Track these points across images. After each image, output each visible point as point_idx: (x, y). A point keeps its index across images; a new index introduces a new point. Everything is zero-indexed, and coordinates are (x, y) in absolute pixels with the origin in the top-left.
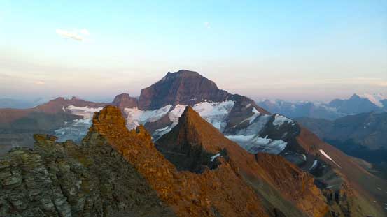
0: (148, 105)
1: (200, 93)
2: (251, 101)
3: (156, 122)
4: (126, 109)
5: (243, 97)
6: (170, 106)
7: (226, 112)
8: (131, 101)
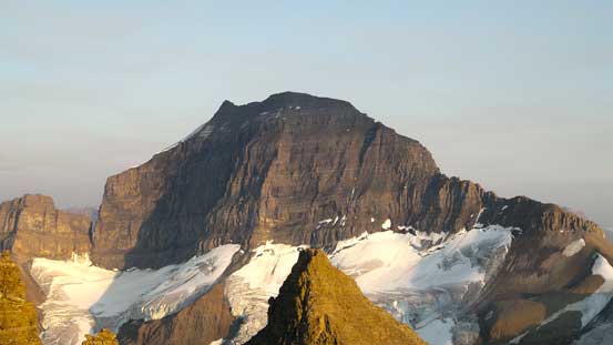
1: (361, 193)
2: (577, 226)
3: (168, 319)
4: (39, 263)
5: (550, 206)
6: (235, 248)
7: (479, 277)
8: (62, 228)
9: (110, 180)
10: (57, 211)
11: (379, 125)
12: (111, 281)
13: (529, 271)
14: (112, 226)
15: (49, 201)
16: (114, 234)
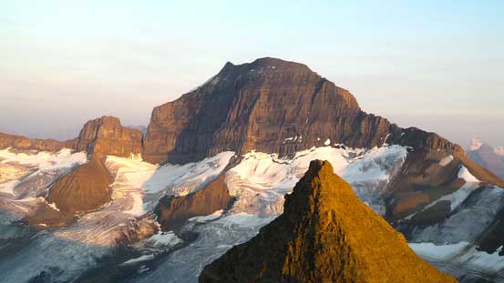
0: (170, 148)
1: (312, 121)
2: (449, 147)
3: (190, 196)
4: (110, 159)
5: (432, 134)
6: (232, 154)
7: (385, 177)
8: (126, 138)
9: (155, 109)
10: (122, 127)
11: (324, 80)
12: (153, 172)
13: (416, 175)
14: (155, 137)
15: (117, 121)
16: (157, 142)
